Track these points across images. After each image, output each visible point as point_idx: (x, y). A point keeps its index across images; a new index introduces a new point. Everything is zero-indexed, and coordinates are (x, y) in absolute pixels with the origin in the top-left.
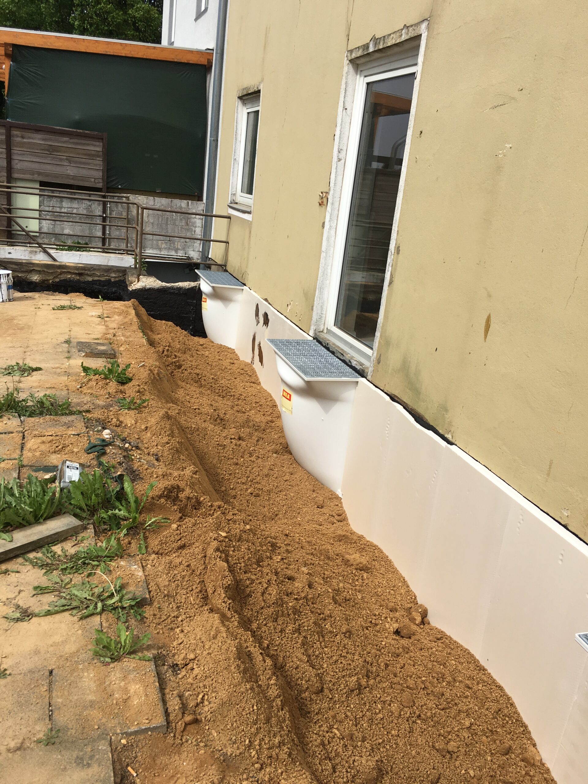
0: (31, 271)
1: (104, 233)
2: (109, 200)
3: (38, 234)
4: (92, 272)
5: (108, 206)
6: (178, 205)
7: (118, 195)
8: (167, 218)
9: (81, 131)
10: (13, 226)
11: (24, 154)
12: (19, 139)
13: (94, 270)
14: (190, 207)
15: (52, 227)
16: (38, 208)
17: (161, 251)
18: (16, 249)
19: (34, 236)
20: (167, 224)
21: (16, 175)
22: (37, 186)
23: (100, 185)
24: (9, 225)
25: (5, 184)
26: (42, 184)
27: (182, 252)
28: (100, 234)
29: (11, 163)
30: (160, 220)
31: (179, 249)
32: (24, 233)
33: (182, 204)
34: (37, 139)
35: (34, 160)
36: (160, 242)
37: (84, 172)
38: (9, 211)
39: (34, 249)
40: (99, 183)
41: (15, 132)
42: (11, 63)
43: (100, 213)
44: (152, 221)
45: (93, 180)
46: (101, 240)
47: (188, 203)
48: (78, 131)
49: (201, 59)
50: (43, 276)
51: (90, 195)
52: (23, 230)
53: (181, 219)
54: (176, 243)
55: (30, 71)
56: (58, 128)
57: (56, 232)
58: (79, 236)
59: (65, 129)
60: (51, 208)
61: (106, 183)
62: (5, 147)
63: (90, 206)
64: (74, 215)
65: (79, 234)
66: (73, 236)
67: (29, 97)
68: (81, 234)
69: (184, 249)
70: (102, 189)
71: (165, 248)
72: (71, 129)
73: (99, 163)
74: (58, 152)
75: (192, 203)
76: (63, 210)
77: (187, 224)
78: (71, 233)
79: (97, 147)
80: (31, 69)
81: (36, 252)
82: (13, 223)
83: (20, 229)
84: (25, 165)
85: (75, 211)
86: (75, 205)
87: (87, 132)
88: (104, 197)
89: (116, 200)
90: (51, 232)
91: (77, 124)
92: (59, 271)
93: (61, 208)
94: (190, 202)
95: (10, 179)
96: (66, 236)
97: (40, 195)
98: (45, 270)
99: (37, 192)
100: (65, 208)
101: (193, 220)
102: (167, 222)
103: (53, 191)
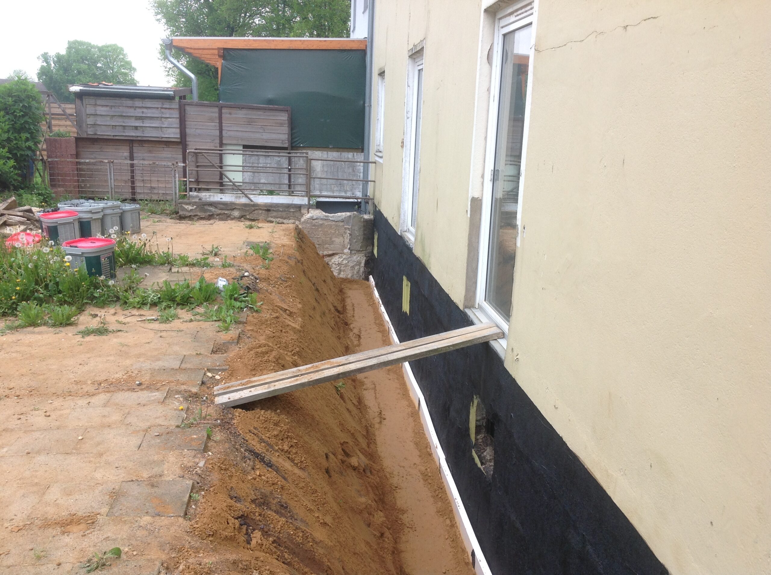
0: (233, 209)
1: (290, 181)
2: (293, 155)
3: (241, 184)
4: (277, 209)
5: (293, 160)
6: (346, 156)
7: (300, 151)
8: (338, 167)
9: (272, 106)
10: (224, 178)
11: (231, 126)
12: (228, 116)
13: (278, 207)
14: (355, 158)
15: (252, 178)
16: (241, 165)
17: (333, 193)
18: (225, 196)
19: (238, 185)
20: (337, 171)
21: (224, 142)
22: (241, 148)
23: (286, 145)
24: (221, 178)
25: (218, 148)
26: (245, 147)
27: (350, 193)
28: (287, 182)
29: (222, 133)
30: (332, 169)
31: (348, 191)
32: (231, 184)
33: (349, 155)
34: (241, 114)
35: (239, 130)
36: (332, 186)
37: (274, 136)
38: (221, 167)
39: (239, 195)
40: (286, 143)
41: (224, 111)
42: (223, 61)
43: (287, 166)
44: (326, 170)
45: (281, 141)
46: (288, 186)
47: (354, 155)
48: (270, 106)
49: (361, 46)
50: (242, 212)
51: (279, 153)
52: (231, 181)
53: (348, 168)
54: (345, 186)
55: (236, 66)
56: (255, 105)
57: (255, 182)
58: (271, 184)
59: (260, 105)
60: (251, 164)
61: (290, 143)
62: (218, 122)
63: (280, 161)
64: (268, 169)
65: (271, 182)
66: (267, 184)
67: (235, 85)
68: (273, 183)
69: (351, 190)
70: (287, 148)
71: (337, 191)
72: (265, 106)
73: (285, 129)
74: (255, 122)
75: (356, 154)
76: (260, 165)
77: (354, 171)
78: (266, 182)
79: (284, 117)
80: (236, 65)
81: (240, 197)
82: (224, 177)
83: (229, 181)
84: (232, 134)
85: (268, 165)
86: (269, 160)
87: (276, 106)
88: (289, 153)
89: (298, 155)
90: (251, 182)
91: (270, 102)
92: (253, 208)
93: (258, 163)
94: (355, 154)
95: (221, 144)
96: (262, 185)
97: (243, 154)
98: (244, 208)
99: (241, 152)
100: (261, 163)
101: (358, 168)
102: (338, 170)
103: (252, 152)
